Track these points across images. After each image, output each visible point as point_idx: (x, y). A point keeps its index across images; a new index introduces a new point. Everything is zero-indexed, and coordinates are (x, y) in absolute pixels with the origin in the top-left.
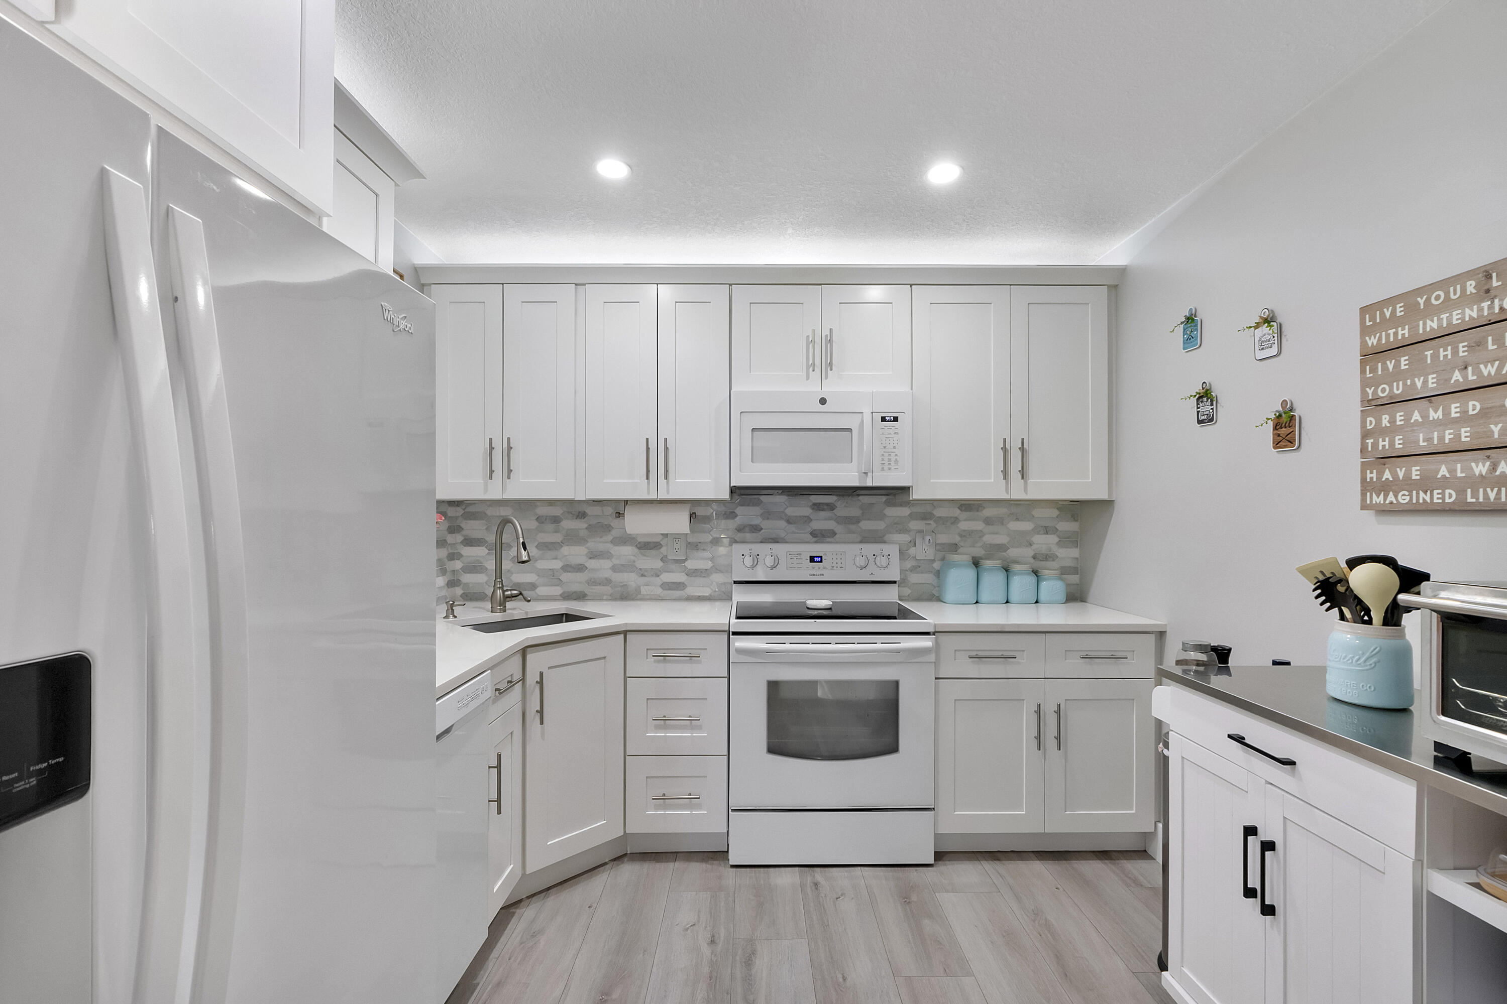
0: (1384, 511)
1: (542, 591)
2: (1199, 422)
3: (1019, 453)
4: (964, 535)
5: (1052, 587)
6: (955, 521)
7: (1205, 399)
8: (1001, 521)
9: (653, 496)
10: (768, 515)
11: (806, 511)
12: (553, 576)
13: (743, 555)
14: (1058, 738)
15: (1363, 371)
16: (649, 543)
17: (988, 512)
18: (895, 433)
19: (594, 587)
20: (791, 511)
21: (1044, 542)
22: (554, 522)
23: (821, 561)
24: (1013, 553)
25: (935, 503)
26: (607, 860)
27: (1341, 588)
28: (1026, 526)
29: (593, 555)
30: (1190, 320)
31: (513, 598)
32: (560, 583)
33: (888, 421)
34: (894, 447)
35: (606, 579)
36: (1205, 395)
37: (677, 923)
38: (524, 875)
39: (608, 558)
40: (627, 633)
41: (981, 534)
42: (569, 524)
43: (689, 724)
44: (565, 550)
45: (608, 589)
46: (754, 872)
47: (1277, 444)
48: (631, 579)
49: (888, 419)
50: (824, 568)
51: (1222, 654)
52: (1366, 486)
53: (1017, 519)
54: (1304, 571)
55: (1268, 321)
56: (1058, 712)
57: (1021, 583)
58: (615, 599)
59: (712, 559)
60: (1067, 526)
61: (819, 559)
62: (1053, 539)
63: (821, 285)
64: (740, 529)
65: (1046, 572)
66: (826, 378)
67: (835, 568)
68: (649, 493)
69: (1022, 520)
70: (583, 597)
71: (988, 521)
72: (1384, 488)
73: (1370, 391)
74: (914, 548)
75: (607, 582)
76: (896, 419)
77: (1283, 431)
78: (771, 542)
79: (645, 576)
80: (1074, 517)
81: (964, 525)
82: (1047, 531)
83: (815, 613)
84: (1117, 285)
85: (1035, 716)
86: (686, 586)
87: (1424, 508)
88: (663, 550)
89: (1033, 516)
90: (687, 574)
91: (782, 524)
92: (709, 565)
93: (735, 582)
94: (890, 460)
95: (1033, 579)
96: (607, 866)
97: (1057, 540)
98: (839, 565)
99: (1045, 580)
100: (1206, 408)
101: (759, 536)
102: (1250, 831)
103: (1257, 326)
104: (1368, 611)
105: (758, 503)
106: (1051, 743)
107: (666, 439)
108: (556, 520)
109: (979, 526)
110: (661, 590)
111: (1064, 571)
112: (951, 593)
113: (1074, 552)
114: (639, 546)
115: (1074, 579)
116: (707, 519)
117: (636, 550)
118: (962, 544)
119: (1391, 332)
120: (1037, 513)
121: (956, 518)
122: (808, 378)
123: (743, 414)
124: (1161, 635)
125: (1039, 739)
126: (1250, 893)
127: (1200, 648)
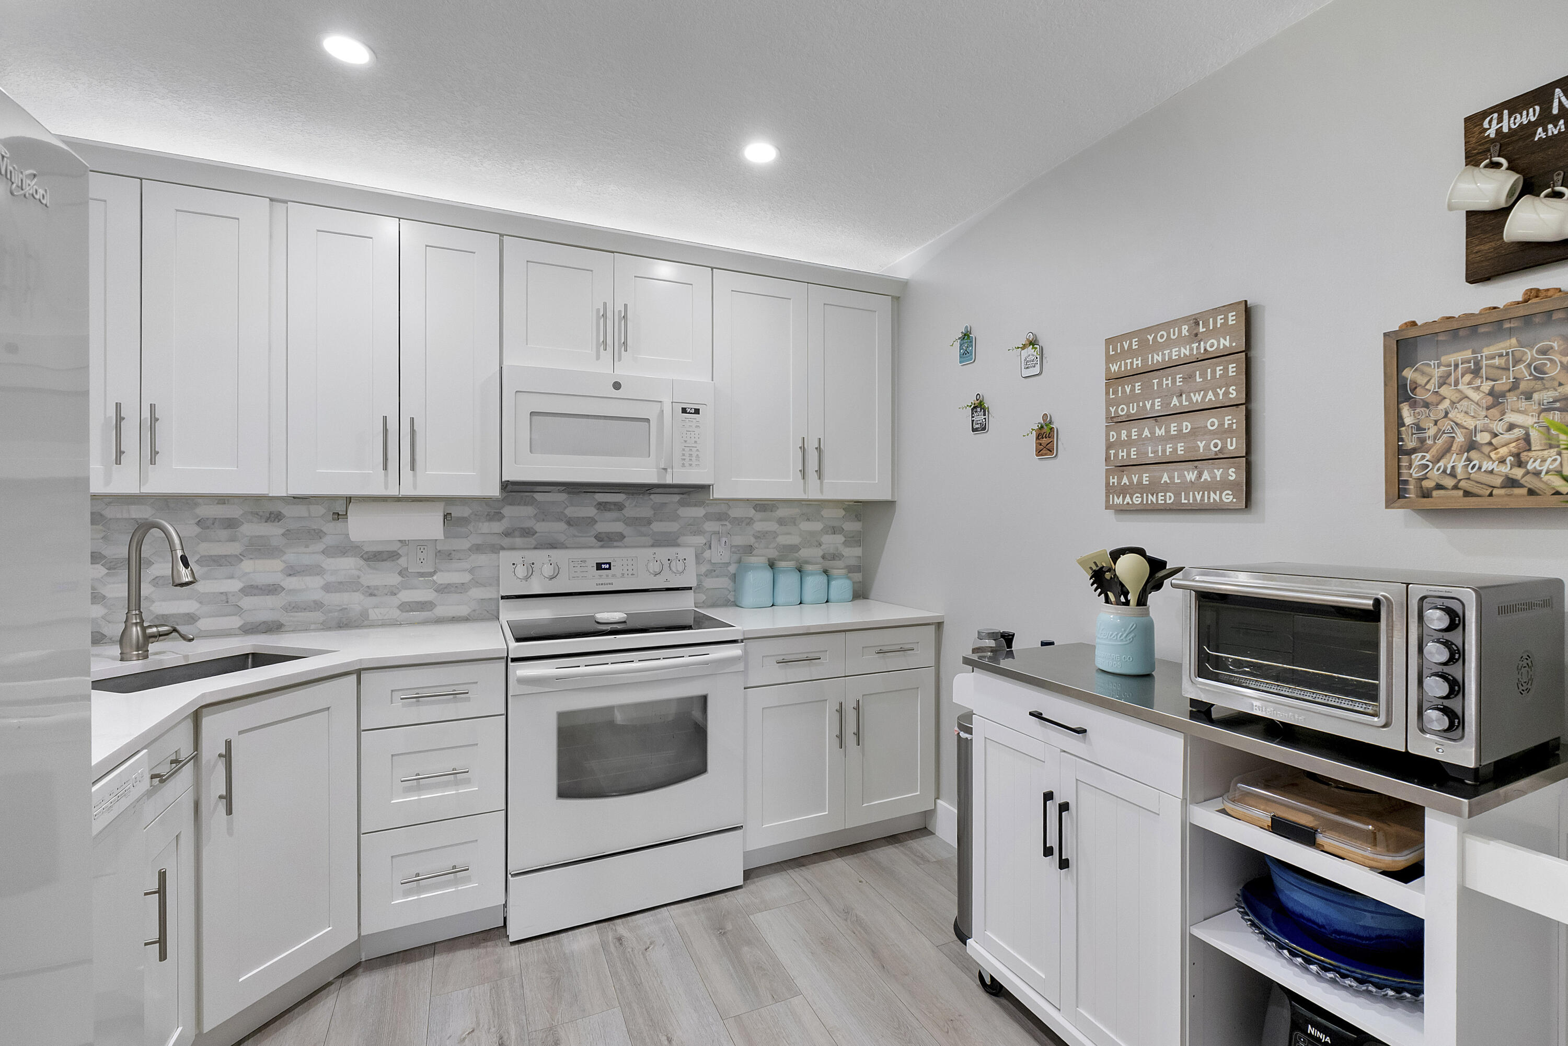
0: (1122, 511)
1: (204, 624)
2: (974, 430)
3: (816, 453)
4: (759, 536)
5: (841, 586)
6: (750, 521)
7: (979, 409)
8: (793, 521)
9: (393, 491)
10: (544, 514)
11: (591, 512)
12: (227, 602)
13: (514, 564)
14: (857, 734)
15: (1107, 393)
16: (380, 553)
17: (781, 512)
18: (697, 427)
19: (296, 614)
20: (571, 512)
21: (833, 542)
22: (229, 526)
23: (609, 568)
24: (804, 553)
25: (730, 503)
26: (331, 979)
27: (1108, 575)
28: (817, 526)
29: (292, 572)
30: (966, 336)
31: (161, 638)
32: (238, 610)
33: (689, 413)
34: (696, 442)
35: (315, 602)
36: (979, 406)
37: (448, 1035)
38: (199, 1035)
39: (318, 574)
40: (362, 672)
41: (775, 535)
42: (252, 529)
43: (453, 778)
44: (247, 565)
45: (318, 616)
46: (541, 944)
47: (1039, 452)
48: (354, 601)
49: (688, 410)
50: (613, 576)
51: (1008, 638)
52: (1110, 490)
53: (808, 520)
54: (1082, 563)
55: (1033, 343)
56: (857, 709)
57: (814, 583)
58: (329, 629)
59: (471, 571)
60: (852, 526)
61: (607, 566)
62: (839, 539)
63: (613, 252)
64: (507, 534)
65: (835, 572)
66: (620, 360)
67: (625, 576)
68: (386, 488)
69: (813, 521)
70: (277, 629)
71: (781, 522)
72: (1123, 491)
73: (1113, 410)
74: (709, 551)
75: (317, 605)
76: (697, 411)
77: (1044, 441)
78: (547, 548)
79: (375, 595)
80: (858, 518)
81: (759, 526)
82: (834, 530)
83: (609, 627)
84: (899, 297)
85: (837, 715)
86: (436, 605)
87: (1151, 508)
88: (402, 561)
89: (822, 516)
90: (436, 591)
91: (562, 526)
92: (466, 578)
93: (503, 598)
94: (691, 455)
95: (824, 578)
96: (332, 987)
97: (843, 539)
98: (630, 572)
99: (836, 579)
100: (979, 417)
101: (532, 541)
103: (1024, 347)
104: (1126, 594)
105: (532, 502)
106: (850, 739)
107: (412, 420)
108: (231, 524)
109: (772, 526)
110: (398, 612)
111: (851, 569)
112: (749, 597)
113: (858, 551)
114: (365, 556)
115: (858, 577)
116: (464, 521)
117: (362, 562)
118: (756, 545)
119: (1129, 361)
120: (826, 513)
121: (751, 519)
122: (598, 358)
123: (518, 393)
124: (939, 625)
125: (840, 737)
126: (1048, 851)
127: (993, 635)
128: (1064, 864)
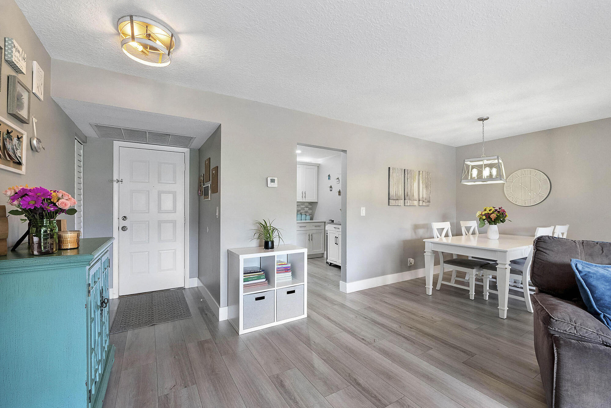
2: (330, 191)
3: (304, 194)
5: (308, 217)
14: (312, 239)
21: (306, 209)
24: (301, 211)
28: (304, 206)
30: (329, 176)
36: (331, 187)
47: (339, 195)
51: (333, 221)
55: (338, 179)
56: (312, 235)
57: (303, 216)
60: (310, 206)
62: (308, 209)
65: (307, 215)
77: (339, 193)
80: (312, 205)
82: (307, 207)
84: (319, 167)
85: (308, 236)
95: (305, 215)
100: (331, 189)
102: (336, 237)
106: (311, 240)
111: (310, 214)
113: (311, 211)
120: (306, 204)
124: (325, 222)
125: (309, 239)
126: (336, 244)
127: (331, 220)
128: (337, 244)
